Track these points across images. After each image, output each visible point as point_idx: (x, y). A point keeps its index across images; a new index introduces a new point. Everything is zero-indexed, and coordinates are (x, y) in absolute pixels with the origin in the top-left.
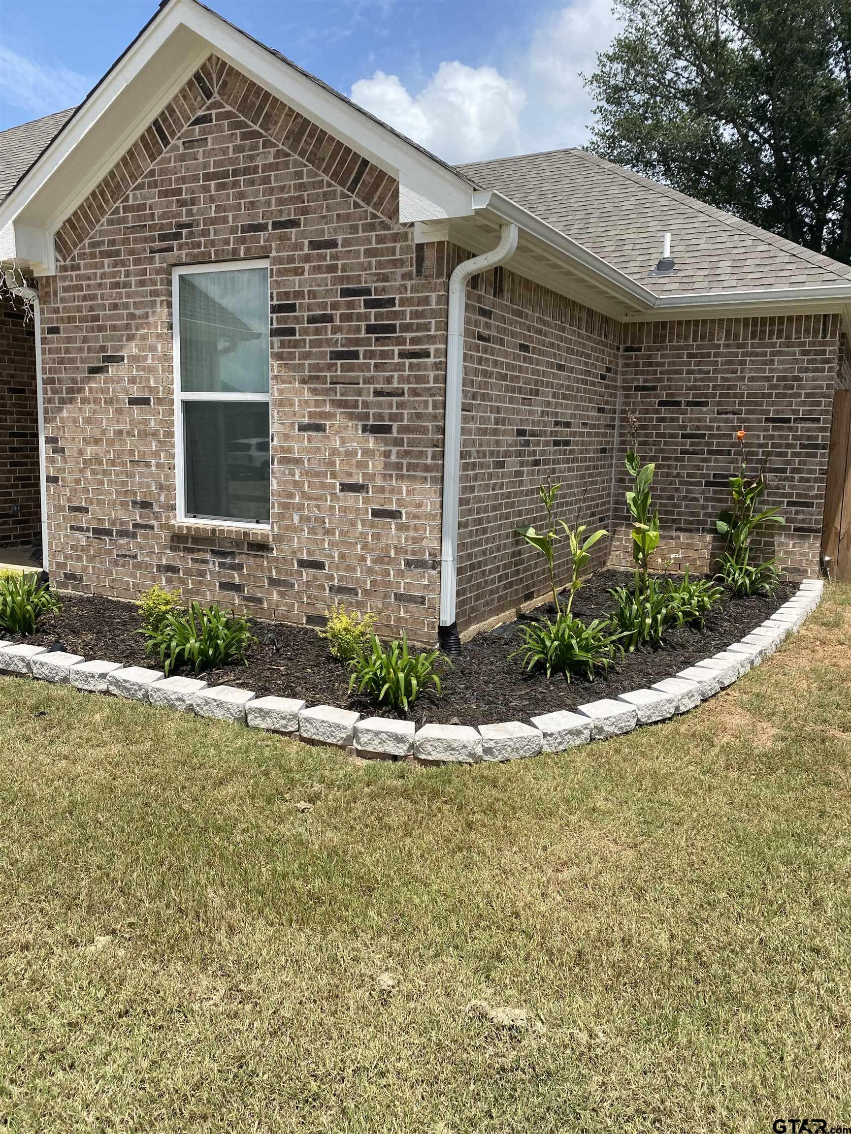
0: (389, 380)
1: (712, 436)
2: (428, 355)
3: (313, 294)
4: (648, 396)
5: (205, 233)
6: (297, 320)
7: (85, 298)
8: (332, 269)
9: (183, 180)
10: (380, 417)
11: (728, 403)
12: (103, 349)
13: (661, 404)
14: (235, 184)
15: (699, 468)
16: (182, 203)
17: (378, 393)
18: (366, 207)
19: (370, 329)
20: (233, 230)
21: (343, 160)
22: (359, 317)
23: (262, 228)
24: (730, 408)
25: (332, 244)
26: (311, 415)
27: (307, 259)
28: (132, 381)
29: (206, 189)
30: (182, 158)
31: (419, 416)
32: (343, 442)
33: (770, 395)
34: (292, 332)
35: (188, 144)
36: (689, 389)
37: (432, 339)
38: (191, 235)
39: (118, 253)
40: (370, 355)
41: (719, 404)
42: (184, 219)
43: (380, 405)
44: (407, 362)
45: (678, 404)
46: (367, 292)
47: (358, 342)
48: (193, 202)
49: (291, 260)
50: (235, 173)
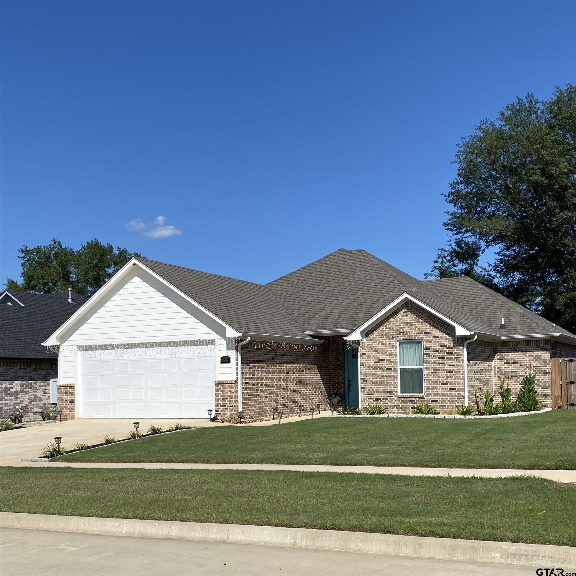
0: (452, 363)
1: (519, 371)
2: (460, 358)
3: (434, 346)
4: (501, 361)
5: (407, 334)
6: (430, 351)
7: (374, 347)
8: (438, 342)
9: (401, 323)
10: (450, 370)
11: (523, 363)
12: (379, 358)
13: (505, 363)
14: (414, 325)
15: (517, 380)
16: (401, 328)
17: (449, 365)
18: (445, 330)
19: (447, 353)
20: (414, 334)
21: (440, 322)
22: (445, 351)
23: (421, 333)
24: (524, 364)
25: (438, 337)
26: (434, 370)
27: (432, 340)
28: (387, 364)
29: (407, 325)
30: (401, 319)
31: (459, 369)
32: (442, 375)
33: (534, 360)
34: (429, 354)
35: (403, 316)
36: (512, 359)
37: (461, 355)
38: (403, 334)
39: (383, 337)
40: (448, 358)
41: (521, 363)
42: (401, 331)
43: (450, 367)
44: (456, 359)
45: (509, 363)
46: (446, 346)
47: (445, 356)
48: (404, 327)
49: (429, 340)
50: (414, 322)
